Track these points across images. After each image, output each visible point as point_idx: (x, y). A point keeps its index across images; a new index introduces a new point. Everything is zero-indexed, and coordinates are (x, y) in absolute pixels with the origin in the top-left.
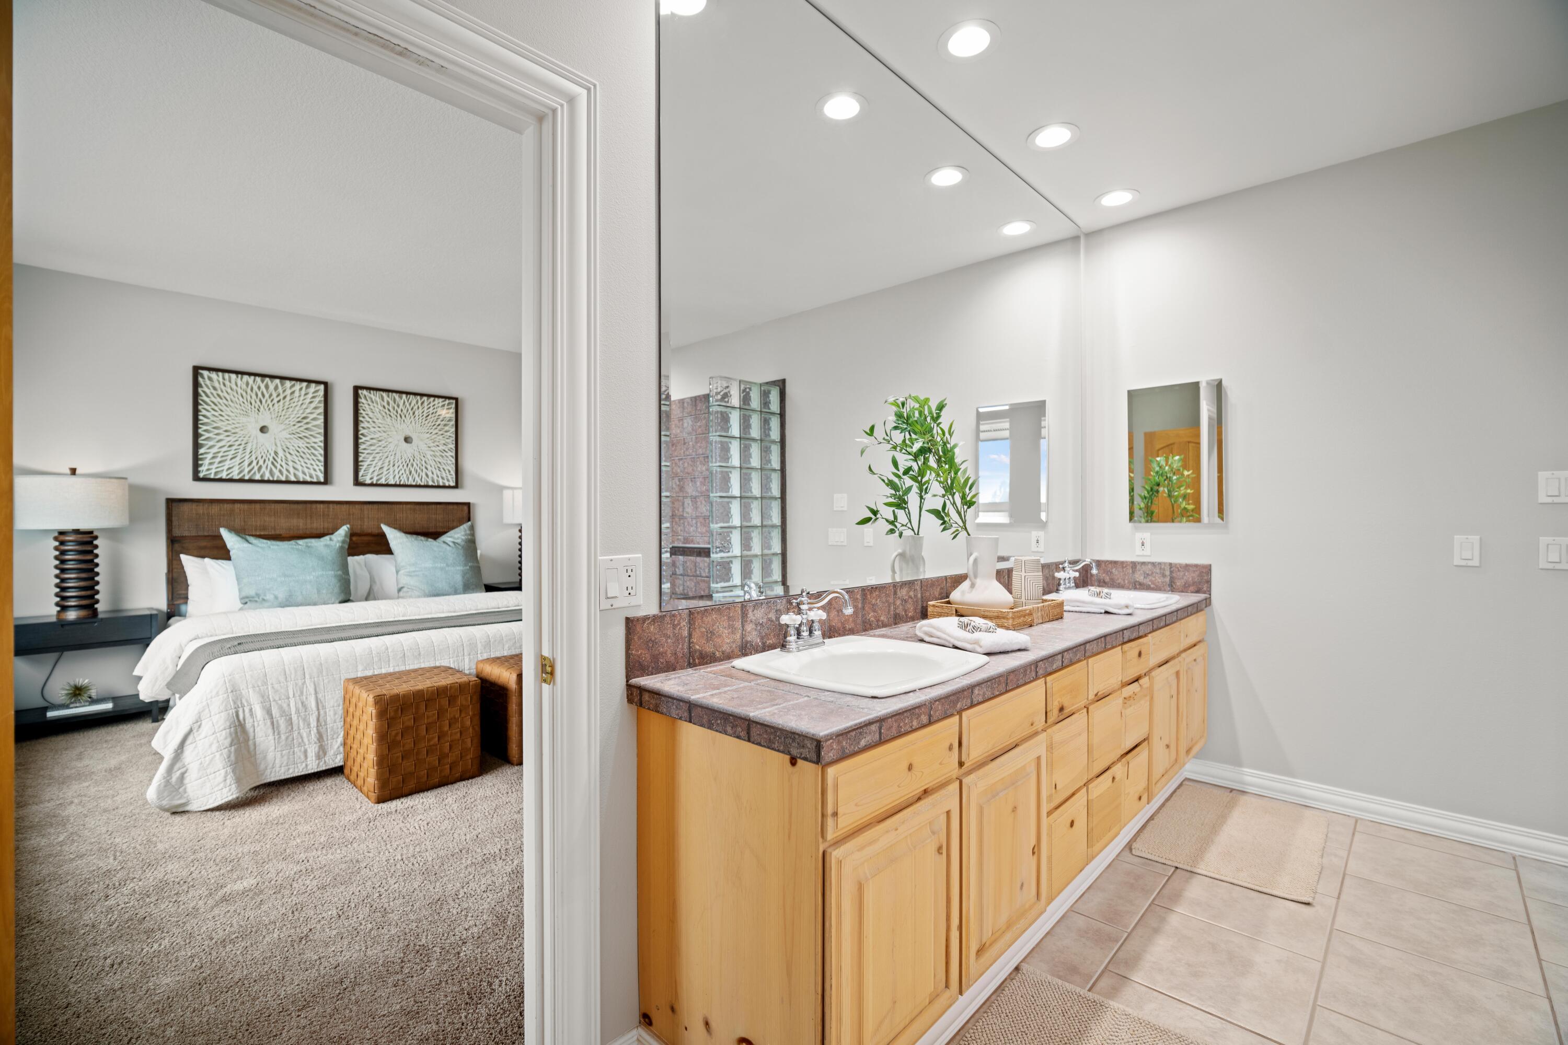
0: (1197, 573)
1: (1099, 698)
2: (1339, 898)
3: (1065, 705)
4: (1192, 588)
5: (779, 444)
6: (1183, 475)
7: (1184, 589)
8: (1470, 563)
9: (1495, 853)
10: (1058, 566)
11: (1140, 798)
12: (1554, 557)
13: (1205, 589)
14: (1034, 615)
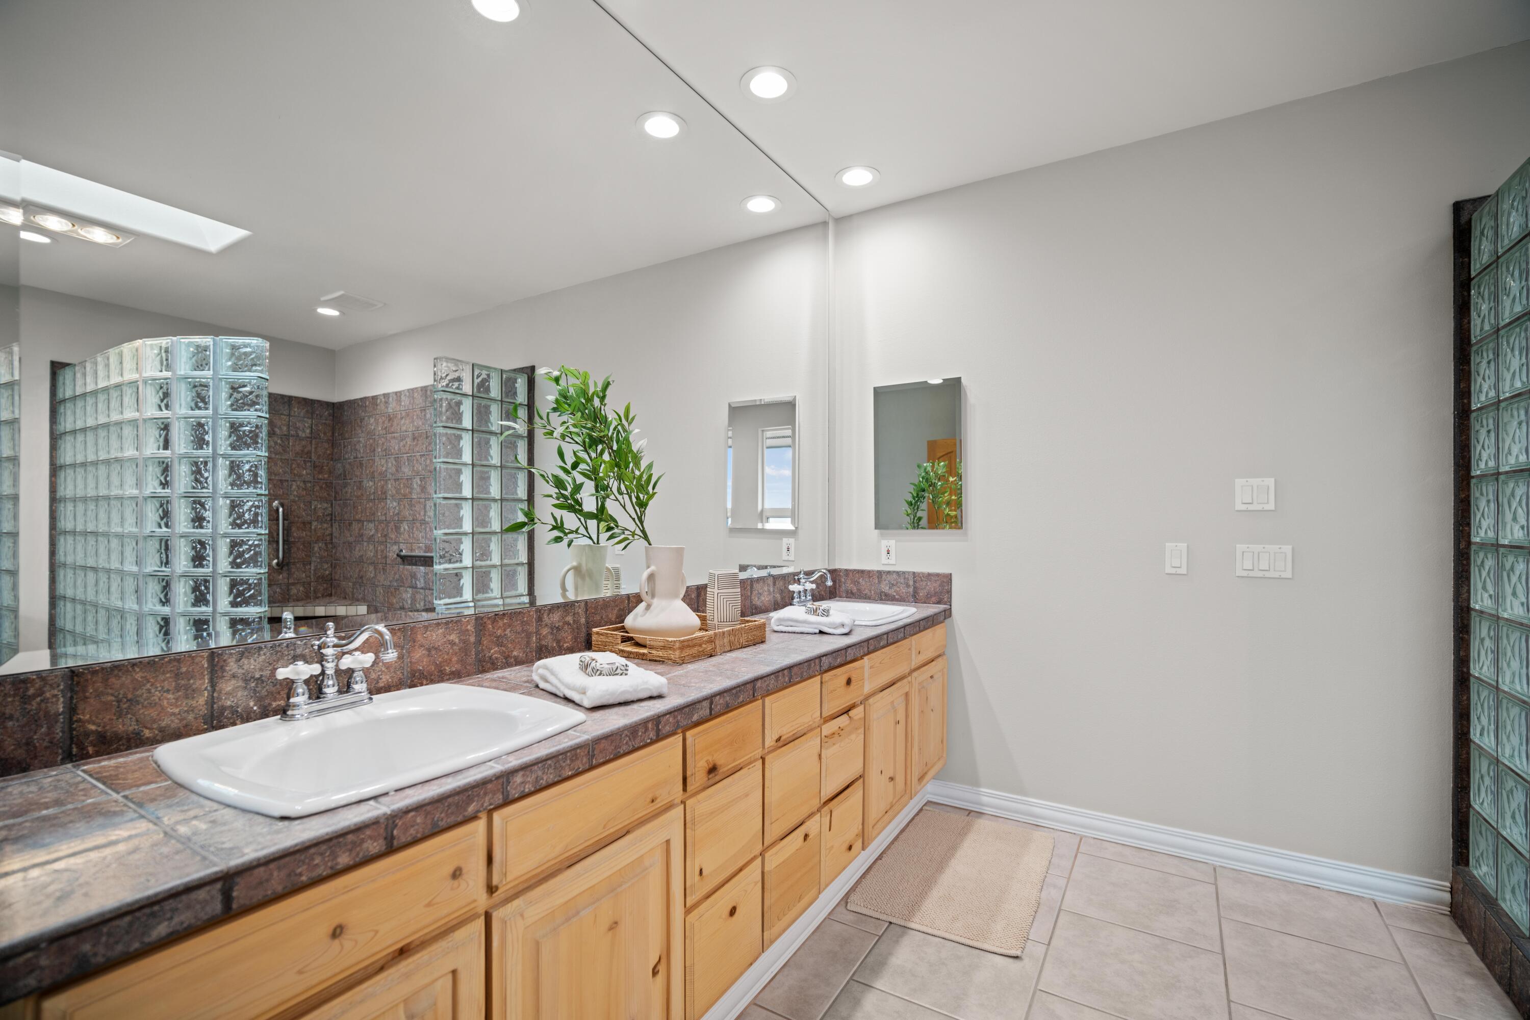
0: (938, 583)
1: (782, 743)
2: (1049, 944)
3: (719, 762)
4: (933, 599)
5: (526, 439)
6: (948, 480)
7: (926, 600)
8: (1179, 571)
9: (1200, 865)
10: (794, 578)
11: (850, 848)
12: (1248, 565)
13: (946, 599)
14: (717, 642)
